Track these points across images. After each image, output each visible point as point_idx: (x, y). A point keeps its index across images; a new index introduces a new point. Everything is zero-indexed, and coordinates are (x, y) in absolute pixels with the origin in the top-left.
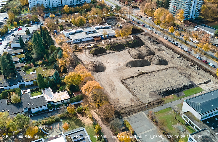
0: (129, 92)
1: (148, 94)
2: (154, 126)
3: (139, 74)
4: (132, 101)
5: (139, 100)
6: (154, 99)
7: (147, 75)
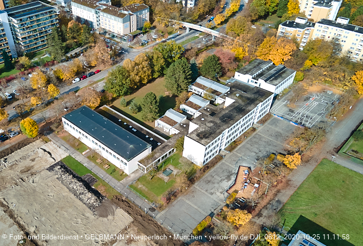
1: (105, 219)
2: (179, 199)
4: (131, 241)
5: (126, 229)
6: (116, 208)
7: (34, 232)
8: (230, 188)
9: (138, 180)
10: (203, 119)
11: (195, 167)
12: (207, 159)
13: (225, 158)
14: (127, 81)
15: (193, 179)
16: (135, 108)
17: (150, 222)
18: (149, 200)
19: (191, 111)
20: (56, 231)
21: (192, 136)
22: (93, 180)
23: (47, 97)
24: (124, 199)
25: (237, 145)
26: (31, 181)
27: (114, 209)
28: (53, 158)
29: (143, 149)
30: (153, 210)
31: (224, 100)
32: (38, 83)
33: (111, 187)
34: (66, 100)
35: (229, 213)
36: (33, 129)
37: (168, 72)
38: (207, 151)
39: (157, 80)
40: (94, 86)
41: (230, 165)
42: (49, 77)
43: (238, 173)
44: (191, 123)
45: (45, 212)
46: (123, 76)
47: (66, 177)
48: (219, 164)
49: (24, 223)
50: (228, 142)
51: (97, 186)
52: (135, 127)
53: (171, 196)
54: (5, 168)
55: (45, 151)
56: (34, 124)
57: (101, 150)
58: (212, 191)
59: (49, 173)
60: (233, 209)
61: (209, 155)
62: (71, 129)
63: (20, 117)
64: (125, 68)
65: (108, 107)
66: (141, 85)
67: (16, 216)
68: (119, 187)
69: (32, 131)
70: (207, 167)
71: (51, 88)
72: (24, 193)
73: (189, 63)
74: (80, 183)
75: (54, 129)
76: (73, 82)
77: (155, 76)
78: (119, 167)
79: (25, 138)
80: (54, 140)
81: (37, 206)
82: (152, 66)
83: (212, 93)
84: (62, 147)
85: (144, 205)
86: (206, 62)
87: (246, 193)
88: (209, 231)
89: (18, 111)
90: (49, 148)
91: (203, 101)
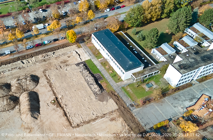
0: (97, 121)
1: (101, 103)
2: (151, 104)
3: (57, 107)
4: (113, 119)
5: (112, 112)
6: (110, 99)
7: (61, 98)
8: (190, 107)
9: (128, 85)
10: (187, 55)
11: (170, 87)
12: (180, 84)
13: (194, 86)
14: (141, 17)
15: (165, 94)
16: (141, 37)
17: (128, 112)
18: (131, 99)
19: (180, 47)
20: (72, 101)
21: (174, 66)
22: (101, 78)
23: (86, 18)
24: (116, 94)
25: (207, 79)
26: (65, 69)
27: (109, 98)
28: (81, 58)
29: (138, 66)
30: (132, 106)
31: (210, 44)
32: (83, 8)
33: (110, 85)
34: (97, 23)
35: (183, 122)
36: (73, 37)
37: (174, 15)
38: (182, 78)
39: (163, 20)
40: (118, 16)
41: (196, 92)
42: (91, 5)
43: (199, 99)
44: (177, 56)
45: (69, 89)
46: (140, 12)
47: (85, 72)
48: (188, 89)
49: (56, 92)
50: (201, 76)
51: (102, 82)
52: (137, 50)
53: (147, 101)
54: (52, 58)
55: (77, 53)
56: (75, 34)
57: (111, 60)
58: (176, 105)
59: (76, 67)
60: (187, 120)
61: (183, 81)
62: (95, 42)
63: (67, 28)
64: (142, 7)
65: (123, 33)
66: (150, 21)
67: (53, 87)
68: (115, 86)
69: (72, 39)
70: (178, 89)
71: (90, 12)
72: (60, 75)
73: (192, 11)
74: (92, 78)
75: (86, 40)
76: (105, 11)
77: (163, 17)
78: (119, 74)
79: (67, 42)
80: (84, 47)
81: (65, 85)
82: (163, 8)
83: (202, 37)
84: (87, 53)
85: (128, 102)
86: (206, 13)
87: (200, 113)
88: (164, 128)
89: (67, 24)
90: (80, 51)
91: (193, 42)
